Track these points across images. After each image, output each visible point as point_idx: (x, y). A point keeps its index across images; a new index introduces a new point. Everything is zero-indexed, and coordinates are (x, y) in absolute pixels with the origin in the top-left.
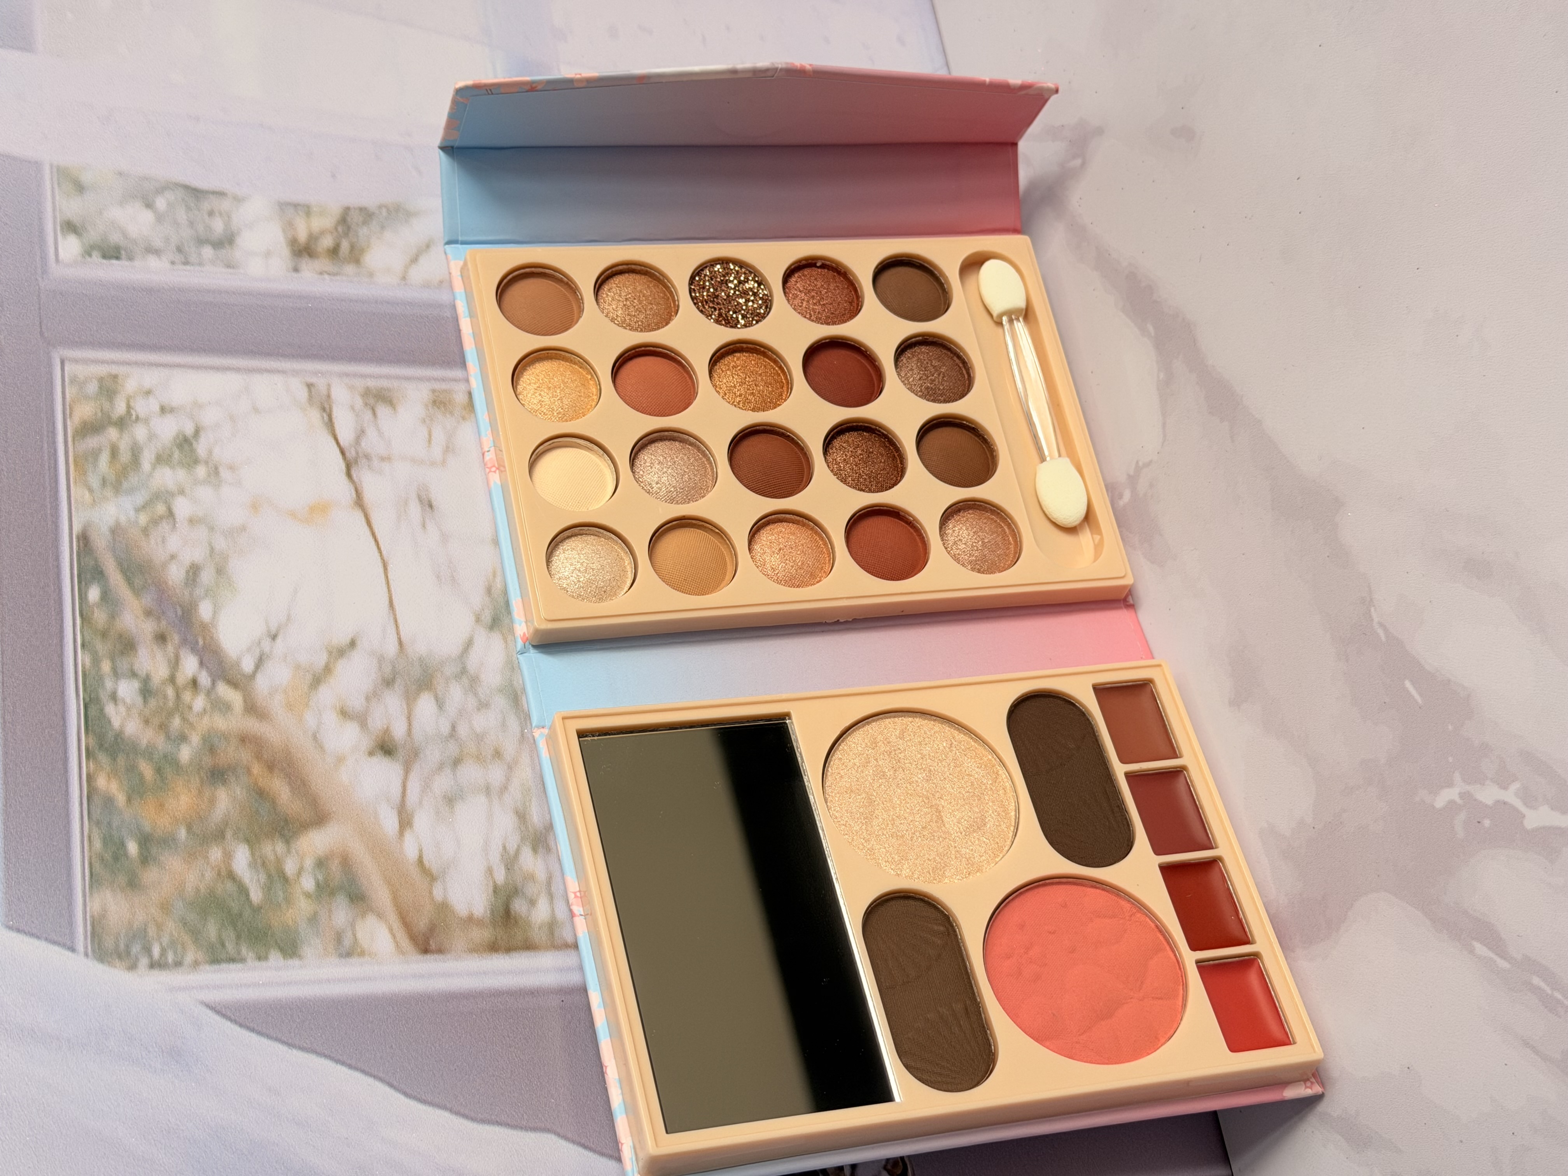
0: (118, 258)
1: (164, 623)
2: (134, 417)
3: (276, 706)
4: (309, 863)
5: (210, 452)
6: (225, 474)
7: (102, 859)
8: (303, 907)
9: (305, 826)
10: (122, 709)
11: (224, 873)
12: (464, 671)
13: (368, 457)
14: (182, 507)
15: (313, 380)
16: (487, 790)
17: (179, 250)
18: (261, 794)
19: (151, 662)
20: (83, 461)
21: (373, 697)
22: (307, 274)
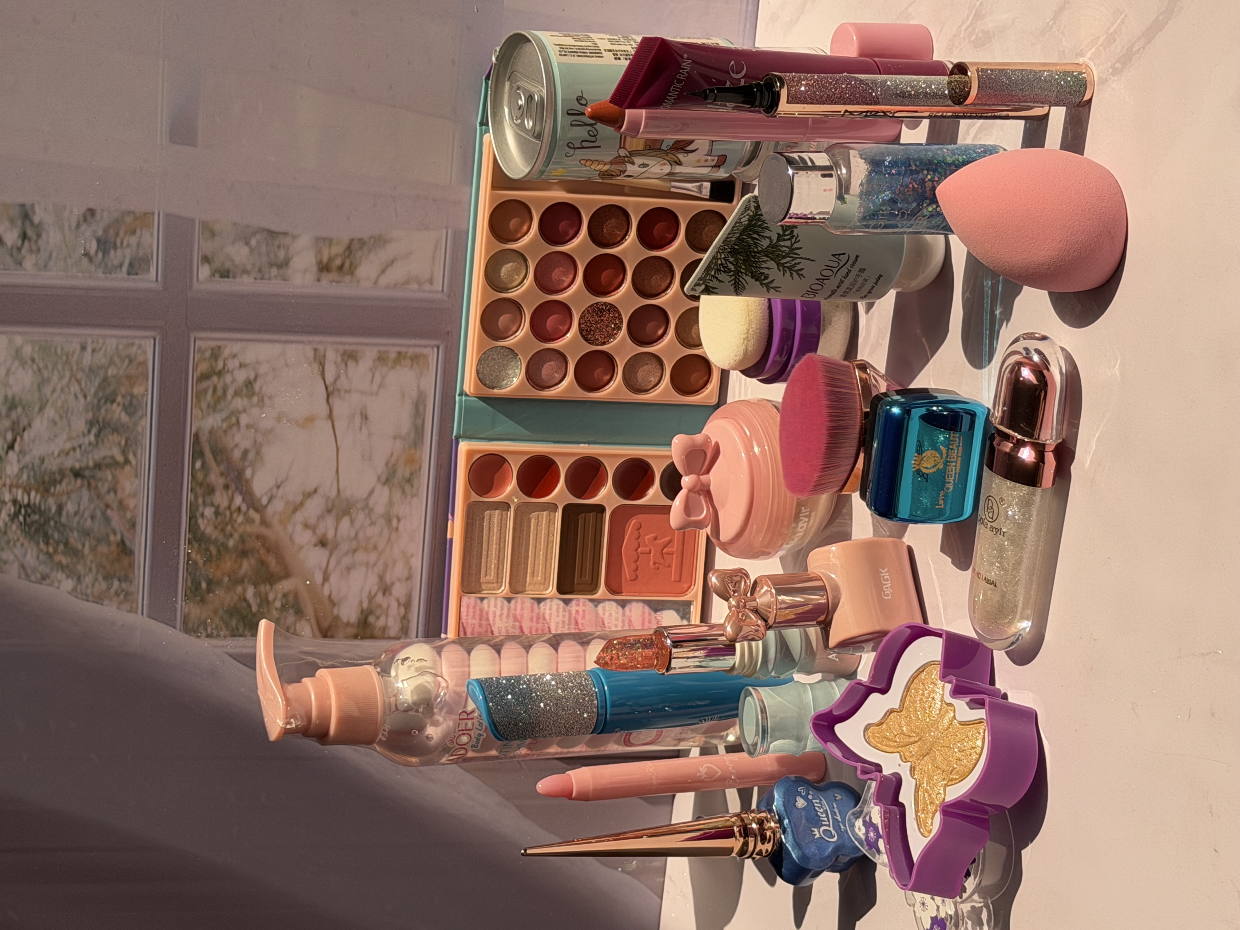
0: (228, 277)
1: (229, 479)
2: (226, 370)
3: (275, 521)
4: (280, 595)
5: (261, 388)
6: (266, 400)
7: (190, 589)
9: (280, 578)
10: (206, 521)
11: (242, 598)
12: (367, 506)
13: (339, 391)
14: (244, 420)
15: (317, 346)
16: (367, 565)
17: (260, 271)
18: (262, 563)
19: (221, 498)
20: (200, 395)
21: (321, 518)
22: (325, 282)
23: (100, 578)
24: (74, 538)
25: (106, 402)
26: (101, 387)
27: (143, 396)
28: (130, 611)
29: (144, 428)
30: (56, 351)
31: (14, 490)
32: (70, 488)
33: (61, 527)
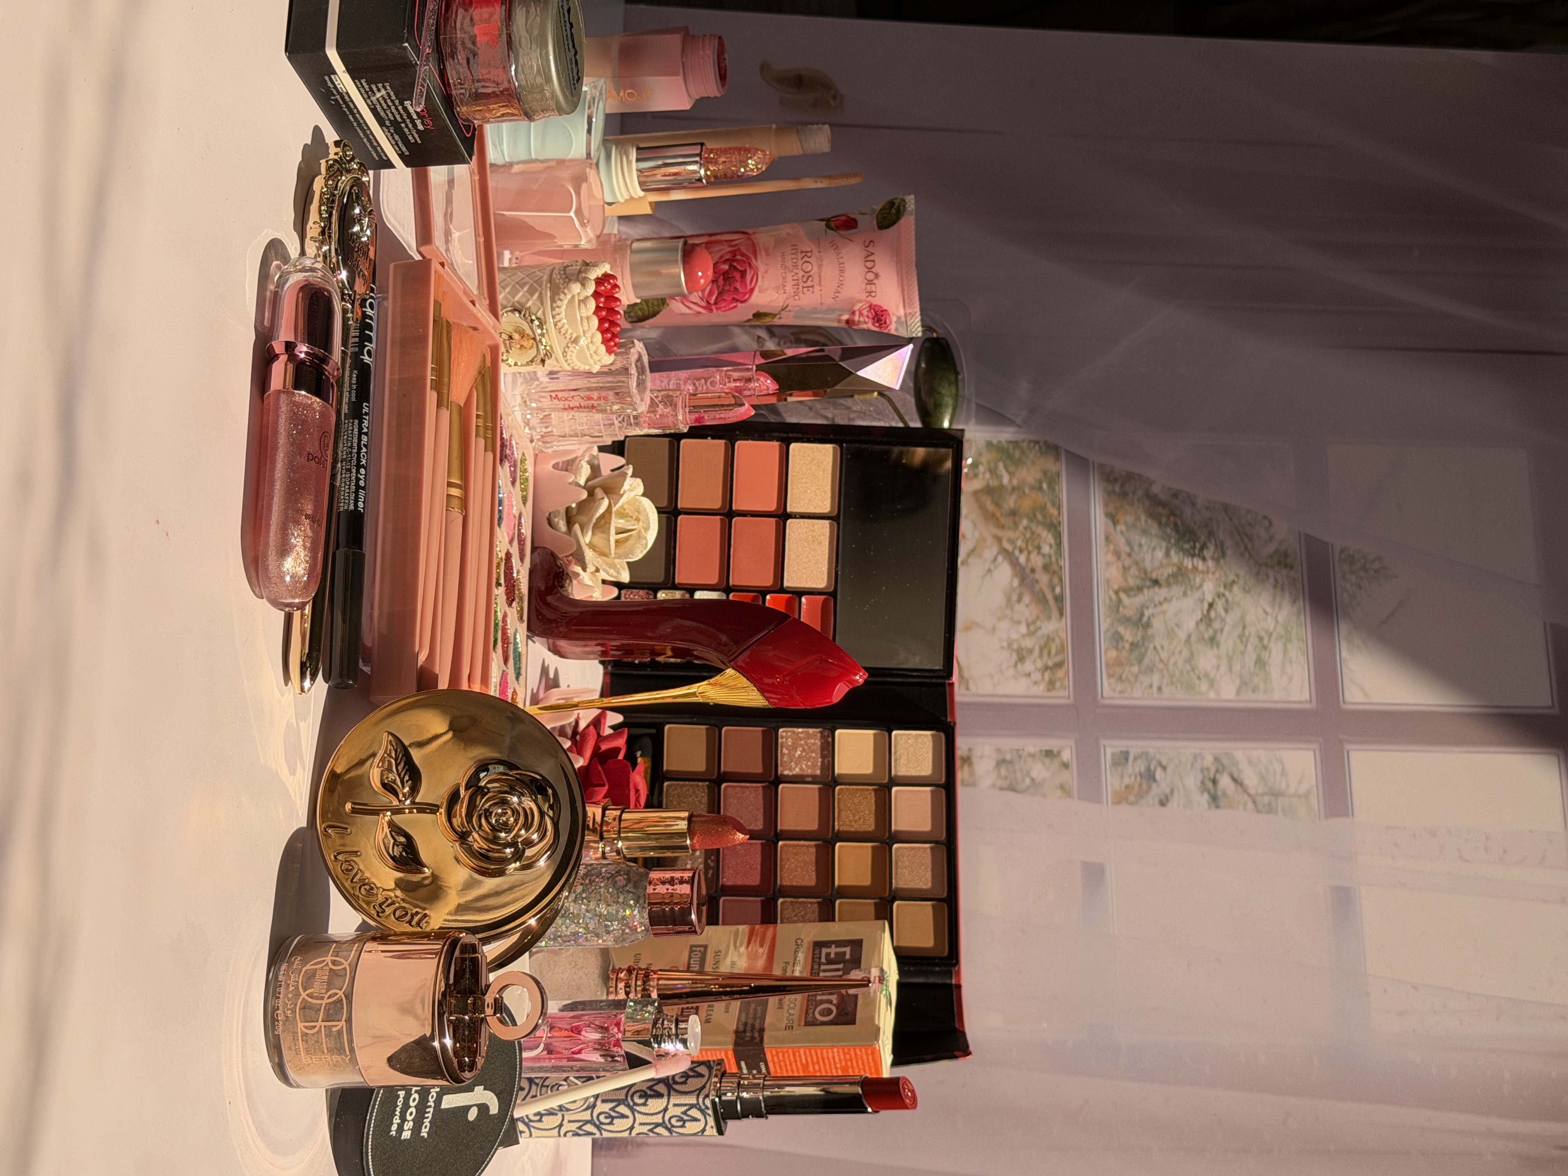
0: (1046, 751)
1: (1032, 577)
2: (1041, 671)
3: (990, 540)
4: (980, 476)
5: (1011, 655)
6: (1005, 644)
7: (1056, 483)
8: (984, 460)
9: (981, 491)
10: (1048, 541)
14: (1023, 629)
15: (967, 692)
17: (1020, 757)
18: (997, 505)
19: (1037, 561)
20: (1061, 650)
23: (1130, 495)
24: (1154, 528)
25: (1138, 643)
26: (1142, 657)
27: (1108, 649)
29: (1105, 621)
30: (1182, 686)
31: (1205, 569)
32: (1161, 571)
33: (1166, 537)
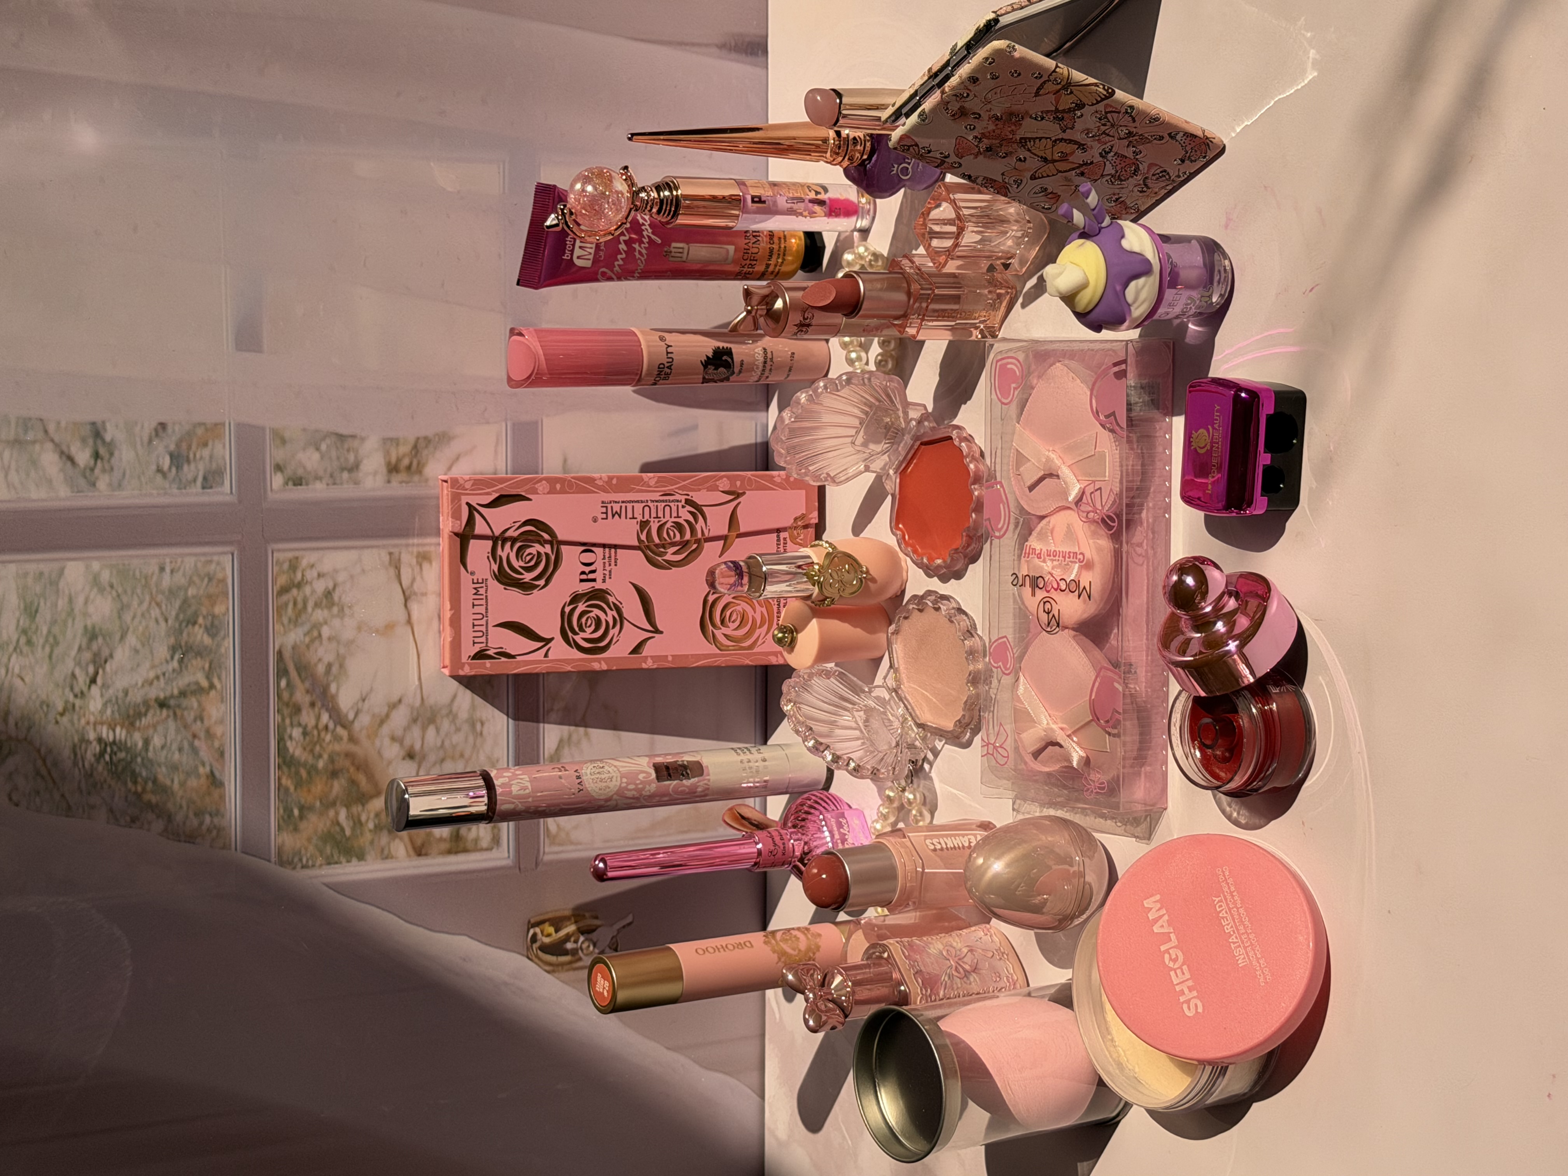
0: (301, 485)
1: (314, 696)
2: (305, 581)
3: (363, 737)
4: (372, 815)
5: (340, 598)
6: (347, 611)
7: (283, 817)
8: (368, 836)
9: (372, 797)
10: (294, 743)
11: (335, 822)
12: (451, 711)
13: (415, 594)
14: (326, 631)
15: (392, 550)
17: (331, 476)
18: (353, 782)
19: (307, 718)
20: (281, 609)
21: (407, 729)
22: (394, 484)
23: (191, 815)
24: (162, 773)
25: (187, 626)
26: (182, 609)
27: (224, 615)
28: (224, 847)
29: (227, 649)
30: (134, 575)
31: (99, 727)
32: (155, 720)
33: (148, 763)
